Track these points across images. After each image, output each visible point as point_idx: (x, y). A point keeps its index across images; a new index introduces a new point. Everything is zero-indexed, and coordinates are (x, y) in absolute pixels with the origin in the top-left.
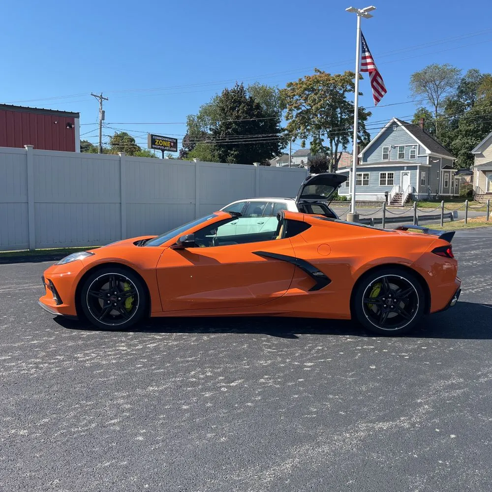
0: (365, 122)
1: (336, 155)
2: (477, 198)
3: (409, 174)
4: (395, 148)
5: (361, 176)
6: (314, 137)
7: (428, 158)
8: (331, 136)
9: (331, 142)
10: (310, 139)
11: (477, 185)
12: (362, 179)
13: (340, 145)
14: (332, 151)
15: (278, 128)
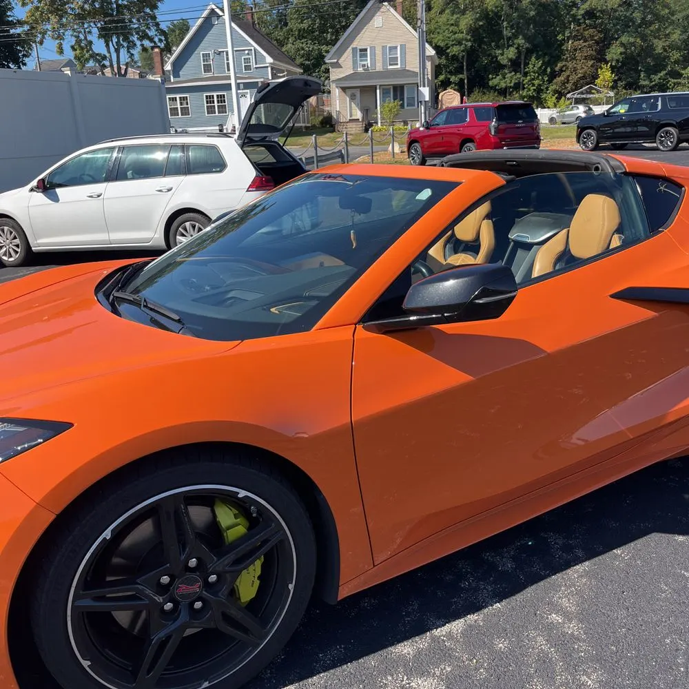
0: (155, 11)
1: (119, 68)
2: (340, 128)
3: (248, 96)
4: (219, 54)
5: (176, 100)
6: (75, 36)
7: (269, 69)
8: (105, 34)
9: (107, 46)
10: (69, 40)
11: (338, 110)
12: (179, 106)
13: (123, 52)
14: (111, 61)
15: (10, 19)
